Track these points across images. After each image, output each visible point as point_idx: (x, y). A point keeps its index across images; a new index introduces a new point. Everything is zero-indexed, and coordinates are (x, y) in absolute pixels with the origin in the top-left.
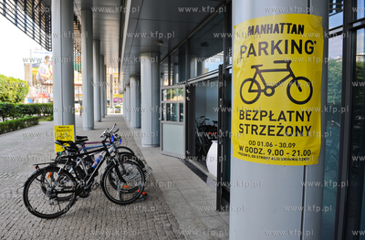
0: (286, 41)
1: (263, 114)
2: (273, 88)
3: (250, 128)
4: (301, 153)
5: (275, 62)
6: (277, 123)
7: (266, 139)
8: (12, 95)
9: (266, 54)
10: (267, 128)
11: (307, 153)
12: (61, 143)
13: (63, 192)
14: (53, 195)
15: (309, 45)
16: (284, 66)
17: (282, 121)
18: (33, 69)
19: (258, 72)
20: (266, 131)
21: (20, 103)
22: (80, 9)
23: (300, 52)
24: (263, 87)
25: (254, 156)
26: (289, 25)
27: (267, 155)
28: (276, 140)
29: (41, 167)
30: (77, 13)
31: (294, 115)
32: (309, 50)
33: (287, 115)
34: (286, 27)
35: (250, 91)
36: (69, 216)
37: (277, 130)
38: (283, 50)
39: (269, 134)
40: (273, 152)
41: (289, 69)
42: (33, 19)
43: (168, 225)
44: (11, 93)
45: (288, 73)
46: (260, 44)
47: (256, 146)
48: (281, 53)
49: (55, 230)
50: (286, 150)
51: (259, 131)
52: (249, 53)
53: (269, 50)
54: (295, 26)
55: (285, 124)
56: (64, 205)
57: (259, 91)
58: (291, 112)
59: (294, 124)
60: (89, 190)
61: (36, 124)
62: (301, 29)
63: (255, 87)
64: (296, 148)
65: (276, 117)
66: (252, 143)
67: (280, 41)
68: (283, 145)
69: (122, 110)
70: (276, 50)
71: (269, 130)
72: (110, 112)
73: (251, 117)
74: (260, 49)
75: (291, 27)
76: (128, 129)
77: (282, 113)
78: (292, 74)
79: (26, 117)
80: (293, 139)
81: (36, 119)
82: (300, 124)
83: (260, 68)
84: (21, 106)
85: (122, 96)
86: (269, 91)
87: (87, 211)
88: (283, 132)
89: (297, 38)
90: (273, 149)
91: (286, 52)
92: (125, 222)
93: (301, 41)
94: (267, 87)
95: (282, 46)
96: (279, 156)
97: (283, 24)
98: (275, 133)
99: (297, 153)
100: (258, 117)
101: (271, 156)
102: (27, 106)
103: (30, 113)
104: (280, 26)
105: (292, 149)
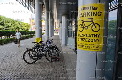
0: (92, 12)
1: (84, 35)
2: (87, 27)
3: (81, 39)
4: (96, 47)
5: (88, 19)
6: (88, 38)
7: (85, 43)
8: (26, 28)
9: (86, 16)
10: (85, 39)
11: (98, 47)
12: (34, 42)
13: (35, 57)
14: (31, 57)
15: (99, 13)
16: (91, 20)
17: (90, 37)
18: (32, 20)
19: (83, 22)
20: (85, 40)
21: (28, 31)
22: (45, 1)
23: (96, 16)
24: (84, 27)
25: (81, 48)
26: (92, 7)
27: (85, 47)
28: (88, 43)
29: (28, 49)
30: (44, 3)
31: (93, 35)
32: (99, 15)
33: (91, 35)
34: (91, 8)
35: (81, 28)
36: (36, 64)
37: (88, 40)
38: (90, 15)
39: (86, 41)
40: (87, 47)
41: (92, 21)
42: (31, 5)
43: (63, 69)
44: (25, 28)
45: (92, 22)
46: (84, 13)
47: (82, 45)
48: (90, 16)
49: (31, 67)
50: (91, 46)
51: (83, 40)
52: (81, 16)
53: (86, 15)
54: (94, 7)
55: (91, 38)
56: (34, 61)
57: (83, 28)
58: (92, 35)
59: (93, 38)
60: (41, 57)
61: (32, 37)
62: (97, 8)
63: (82, 27)
64: (94, 46)
65: (88, 36)
66: (81, 44)
67: (90, 12)
68: (90, 45)
69: (59, 33)
70: (88, 15)
71: (86, 40)
72: (55, 34)
73: (81, 36)
74: (84, 15)
75: (93, 8)
76: (59, 39)
77: (90, 35)
78: (93, 23)
79: (29, 35)
80: (93, 43)
81: (32, 36)
82: (95, 38)
83: (84, 21)
84: (28, 32)
85: (59, 29)
86: (86, 28)
87: (41, 63)
88: (90, 41)
89: (95, 11)
90: (87, 46)
91: (91, 16)
92: (51, 67)
93: (96, 12)
94: (85, 27)
95: (90, 14)
96: (89, 48)
97: (90, 7)
98: (88, 41)
99: (94, 47)
100: (83, 36)
101: (86, 48)
102: (30, 32)
103: (31, 34)
104: (90, 8)
105: (93, 46)
